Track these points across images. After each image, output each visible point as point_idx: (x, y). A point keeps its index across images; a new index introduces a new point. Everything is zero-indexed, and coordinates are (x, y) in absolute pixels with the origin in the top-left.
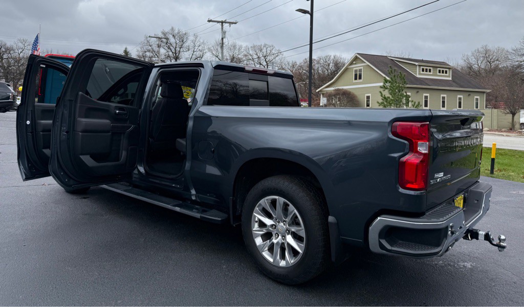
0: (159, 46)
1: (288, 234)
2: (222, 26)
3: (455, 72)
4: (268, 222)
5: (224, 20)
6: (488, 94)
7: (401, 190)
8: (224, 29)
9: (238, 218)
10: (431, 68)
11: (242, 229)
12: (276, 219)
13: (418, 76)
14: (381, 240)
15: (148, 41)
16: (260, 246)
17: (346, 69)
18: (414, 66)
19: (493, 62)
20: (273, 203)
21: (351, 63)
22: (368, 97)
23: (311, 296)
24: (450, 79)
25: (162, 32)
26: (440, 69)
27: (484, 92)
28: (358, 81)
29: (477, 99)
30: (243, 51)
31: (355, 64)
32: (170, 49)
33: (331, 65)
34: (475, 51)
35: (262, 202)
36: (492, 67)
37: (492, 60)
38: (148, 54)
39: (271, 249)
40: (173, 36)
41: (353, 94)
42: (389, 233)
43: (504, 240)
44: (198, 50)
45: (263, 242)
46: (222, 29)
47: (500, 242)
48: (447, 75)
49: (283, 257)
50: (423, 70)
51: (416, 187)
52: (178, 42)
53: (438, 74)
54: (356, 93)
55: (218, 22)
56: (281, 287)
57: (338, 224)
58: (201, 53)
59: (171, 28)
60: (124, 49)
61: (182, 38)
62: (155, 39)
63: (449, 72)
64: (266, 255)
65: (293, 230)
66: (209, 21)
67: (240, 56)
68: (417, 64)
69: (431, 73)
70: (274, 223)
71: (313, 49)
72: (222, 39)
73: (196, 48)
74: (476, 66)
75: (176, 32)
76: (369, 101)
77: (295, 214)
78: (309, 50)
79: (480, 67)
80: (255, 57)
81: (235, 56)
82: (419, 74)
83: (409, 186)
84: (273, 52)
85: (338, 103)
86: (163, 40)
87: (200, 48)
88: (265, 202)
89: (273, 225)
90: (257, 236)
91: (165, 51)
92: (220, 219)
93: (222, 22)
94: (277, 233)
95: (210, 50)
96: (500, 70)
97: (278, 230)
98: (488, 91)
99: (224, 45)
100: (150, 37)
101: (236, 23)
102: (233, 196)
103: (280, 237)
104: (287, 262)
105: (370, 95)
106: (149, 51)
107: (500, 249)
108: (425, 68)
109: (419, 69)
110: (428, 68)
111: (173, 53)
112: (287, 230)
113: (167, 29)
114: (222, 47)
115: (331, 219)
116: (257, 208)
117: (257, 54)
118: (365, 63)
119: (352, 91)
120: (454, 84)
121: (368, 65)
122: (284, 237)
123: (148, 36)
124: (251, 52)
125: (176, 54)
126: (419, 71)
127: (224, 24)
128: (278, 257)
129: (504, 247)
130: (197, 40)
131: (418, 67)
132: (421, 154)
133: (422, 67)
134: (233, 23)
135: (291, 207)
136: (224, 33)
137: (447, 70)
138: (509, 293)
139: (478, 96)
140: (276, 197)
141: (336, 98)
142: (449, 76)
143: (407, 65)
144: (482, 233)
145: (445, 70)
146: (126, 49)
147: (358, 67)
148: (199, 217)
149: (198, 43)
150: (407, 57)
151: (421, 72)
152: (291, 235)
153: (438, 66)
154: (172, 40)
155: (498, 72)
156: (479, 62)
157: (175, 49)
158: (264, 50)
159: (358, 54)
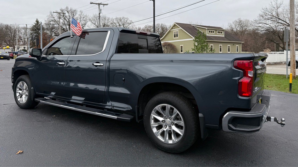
0: (60, 18)
1: (173, 125)
2: (99, 6)
3: (226, 32)
4: (160, 119)
5: (100, 3)
6: (243, 44)
7: (240, 97)
8: (100, 8)
9: (141, 117)
10: (214, 31)
11: (144, 124)
12: (165, 117)
13: (207, 35)
14: (229, 125)
15: (52, 15)
16: (156, 133)
17: (170, 31)
18: (205, 30)
19: (244, 27)
20: (164, 108)
21: (172, 28)
22: (182, 47)
23: (188, 159)
24: (224, 36)
25: (60, 10)
26: (218, 31)
27: (241, 43)
28: (176, 38)
29: (237, 47)
30: (110, 21)
31: (174, 28)
32: (66, 19)
33: (160, 29)
34: (234, 21)
35: (156, 108)
36: (243, 30)
37: (243, 26)
38: (51, 22)
39: (163, 134)
40: (68, 12)
41: (174, 45)
42: (234, 120)
43: (284, 121)
44: (83, 20)
45: (157, 130)
46: (99, 8)
47: (282, 122)
48: (222, 34)
49: (170, 138)
50: (210, 32)
51: (248, 95)
52: (70, 15)
53: (218, 34)
54: (175, 44)
55: (97, 4)
56: (170, 155)
57: (204, 118)
58: (85, 22)
59: (66, 7)
60: (36, 20)
61: (73, 12)
62: (56, 13)
63: (223, 33)
64: (160, 138)
65: (175, 123)
66: (91, 3)
67: (108, 24)
68: (206, 28)
69: (214, 33)
70: (164, 119)
71: (155, 20)
72: (99, 14)
73: (82, 19)
74: (235, 29)
75: (69, 9)
76: (182, 49)
77: (178, 113)
78: (153, 20)
79: (237, 30)
80: (118, 25)
81: (106, 23)
82: (208, 34)
83: (244, 94)
84: (128, 21)
85: (166, 50)
86: (61, 14)
87: (84, 19)
88: (158, 107)
89: (163, 120)
90: (154, 127)
91: (62, 21)
92: (130, 119)
93: (99, 4)
94: (166, 125)
95: (90, 20)
96: (247, 31)
97: (166, 123)
98: (243, 42)
99: (101, 18)
100: (54, 12)
101: (107, 5)
102: (138, 105)
103: (168, 127)
104: (173, 141)
105: (182, 45)
106: (52, 21)
107: (282, 125)
108: (211, 30)
109: (208, 31)
110: (212, 31)
111: (67, 22)
112: (172, 123)
113: (64, 8)
114: (99, 18)
115: (200, 115)
116: (153, 112)
117: (118, 23)
118: (179, 28)
119: (173, 44)
120: (226, 39)
121: (181, 29)
122: (170, 127)
123: (53, 12)
124: (115, 22)
125: (69, 22)
126: (208, 32)
127: (100, 5)
128: (167, 138)
129: (284, 124)
130: (83, 14)
131: (207, 30)
132: (250, 77)
133: (209, 30)
134: (105, 5)
135: (175, 110)
136: (100, 10)
137: (222, 31)
138: (285, 148)
139: (229, 45)
140: (166, 105)
141: (165, 47)
142: (223, 35)
143: (201, 29)
144: (272, 118)
145: (221, 31)
146: (37, 20)
147: (176, 30)
148: (116, 119)
149: (83, 16)
150: (200, 25)
151: (209, 33)
152: (175, 125)
153: (217, 29)
154: (67, 14)
155: (246, 32)
156: (237, 27)
157: (69, 20)
158: (123, 21)
159: (176, 23)
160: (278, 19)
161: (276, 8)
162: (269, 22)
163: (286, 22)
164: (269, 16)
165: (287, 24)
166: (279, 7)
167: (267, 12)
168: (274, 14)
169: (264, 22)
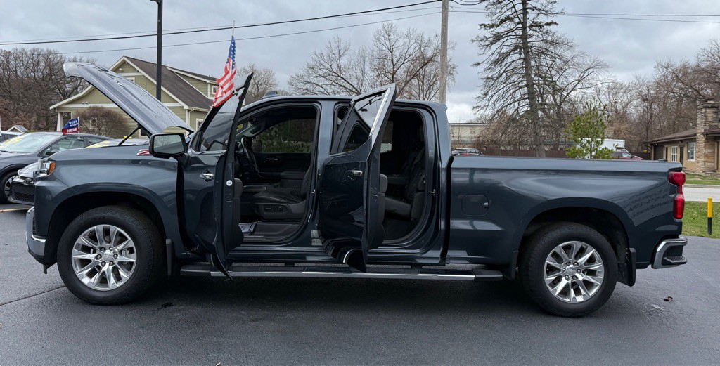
13: (209, 97)
18: (203, 84)
21: (116, 70)
31: (122, 72)
37: (259, 83)
68: (208, 81)
82: (210, 95)
109: (211, 89)
118: (138, 71)
121: (144, 76)
126: (210, 91)
131: (209, 85)
133: (213, 87)
143: (193, 82)
151: (213, 93)
159: (127, 57)
160: (339, 78)
161: (337, 56)
162: (322, 81)
163: (353, 87)
164: (325, 71)
165: (354, 90)
166: (343, 55)
167: (322, 62)
168: (335, 67)
169: (315, 80)
